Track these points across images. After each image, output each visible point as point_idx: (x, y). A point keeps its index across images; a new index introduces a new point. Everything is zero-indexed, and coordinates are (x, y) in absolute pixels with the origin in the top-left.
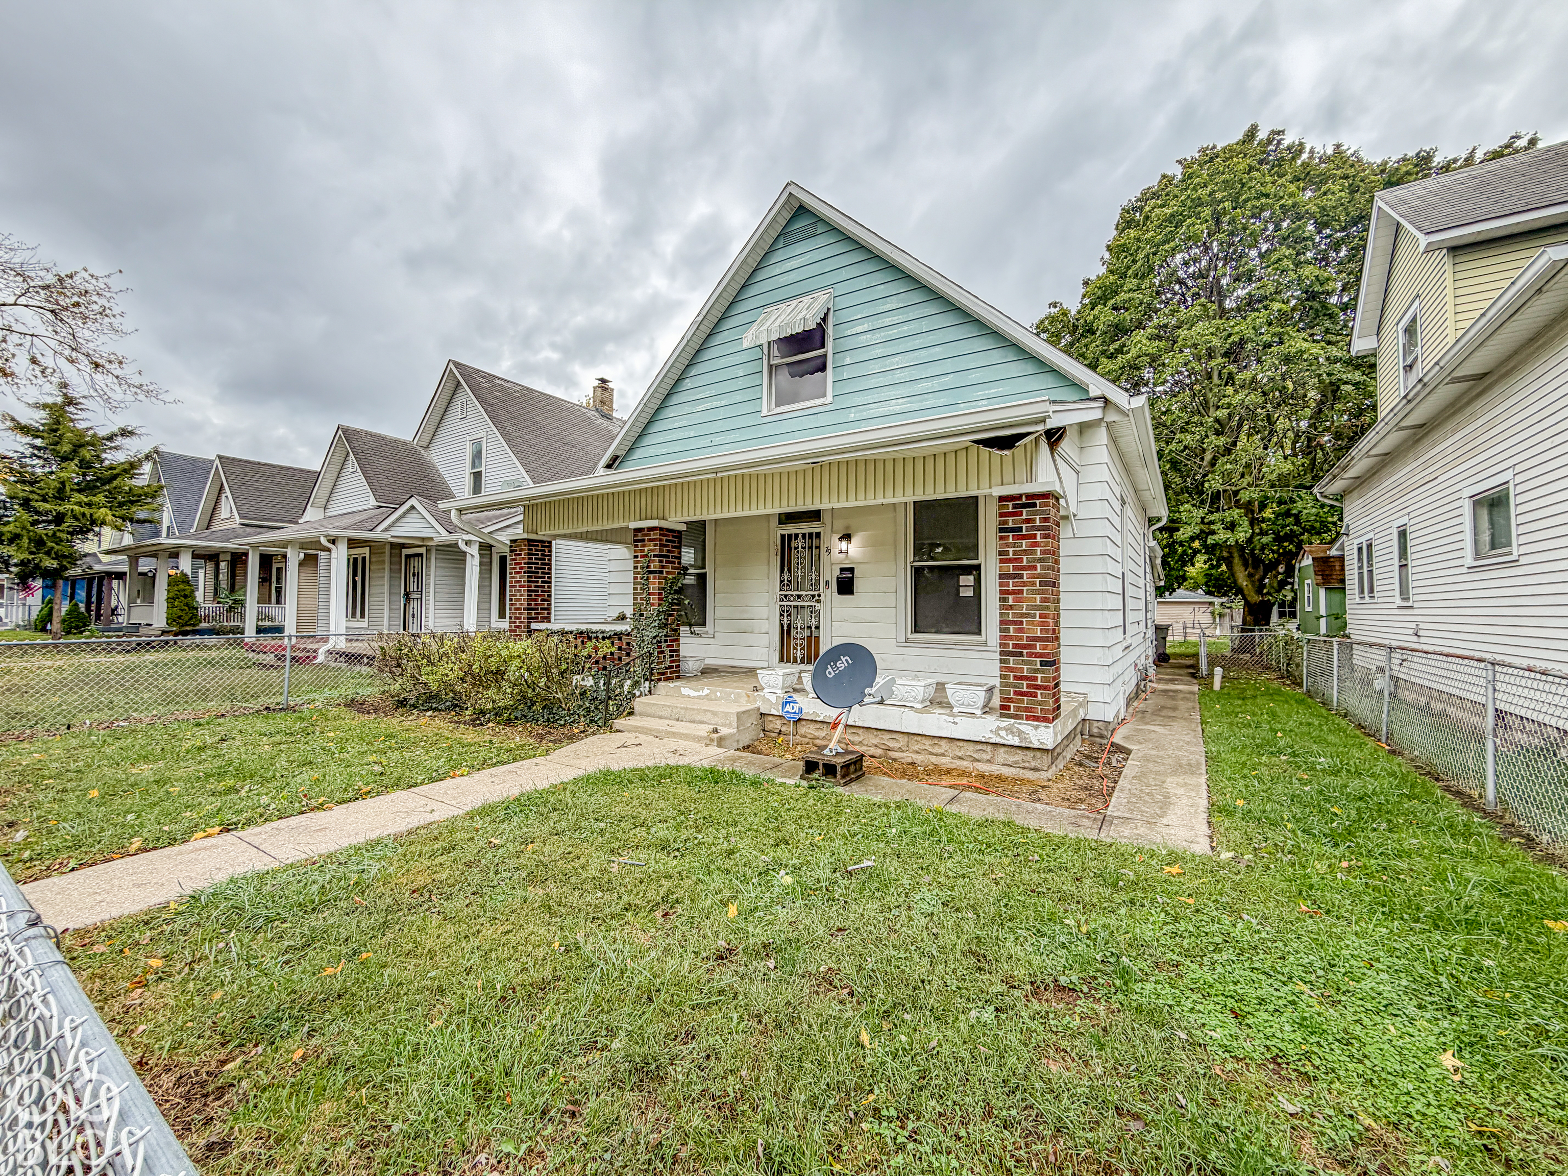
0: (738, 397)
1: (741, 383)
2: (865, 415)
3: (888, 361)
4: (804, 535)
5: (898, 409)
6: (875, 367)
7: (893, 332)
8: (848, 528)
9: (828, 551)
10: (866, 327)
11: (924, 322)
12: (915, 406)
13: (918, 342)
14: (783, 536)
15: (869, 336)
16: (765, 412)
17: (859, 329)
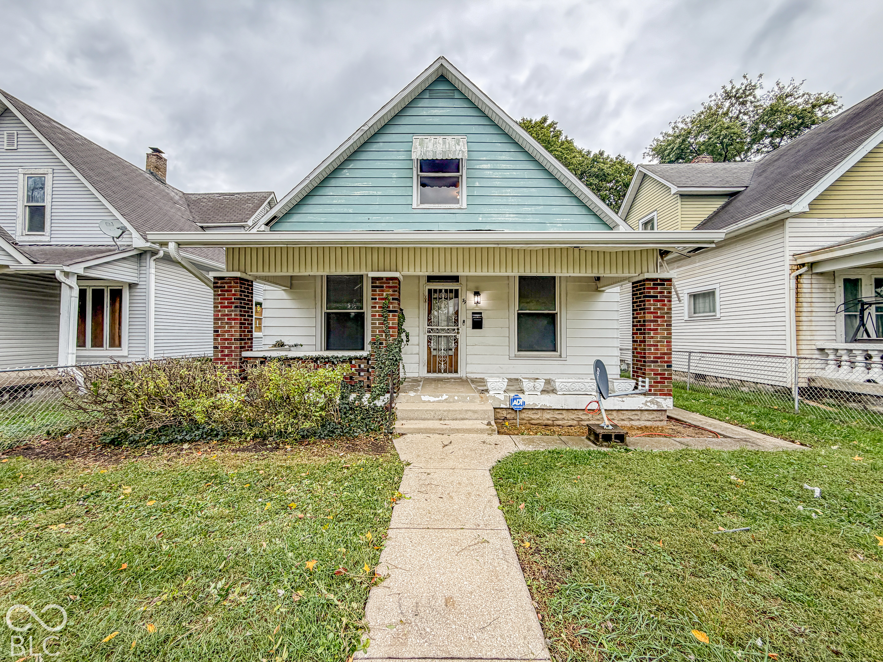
0: (392, 191)
1: (394, 182)
2: (489, 220)
3: (504, 190)
4: (446, 291)
5: (510, 220)
6: (495, 192)
7: (507, 174)
8: (477, 288)
9: (464, 301)
10: (489, 166)
11: (526, 172)
12: (521, 220)
13: (522, 183)
14: (430, 291)
15: (491, 172)
16: (415, 206)
17: (485, 166)
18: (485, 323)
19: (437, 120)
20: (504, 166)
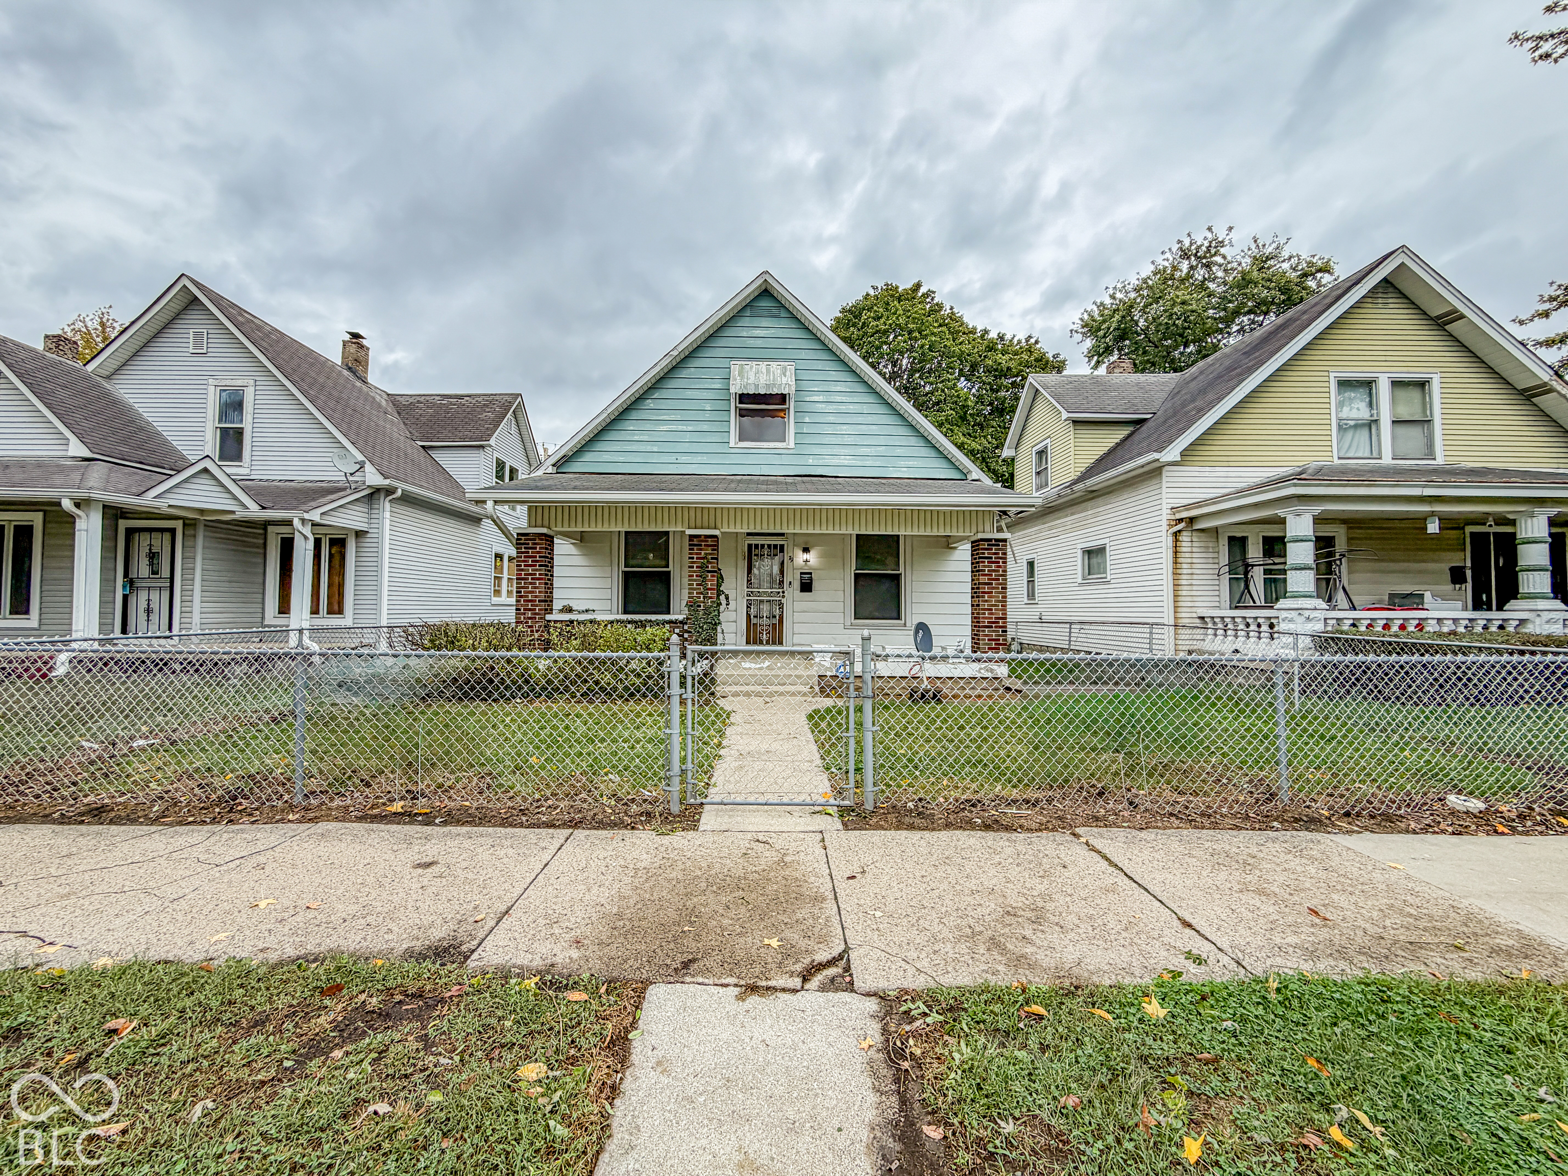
1: (708, 416)
2: (821, 462)
4: (769, 546)
8: (806, 543)
9: (791, 559)
14: (750, 546)
16: (732, 444)
18: (815, 585)
19: (759, 343)
20: (838, 399)
